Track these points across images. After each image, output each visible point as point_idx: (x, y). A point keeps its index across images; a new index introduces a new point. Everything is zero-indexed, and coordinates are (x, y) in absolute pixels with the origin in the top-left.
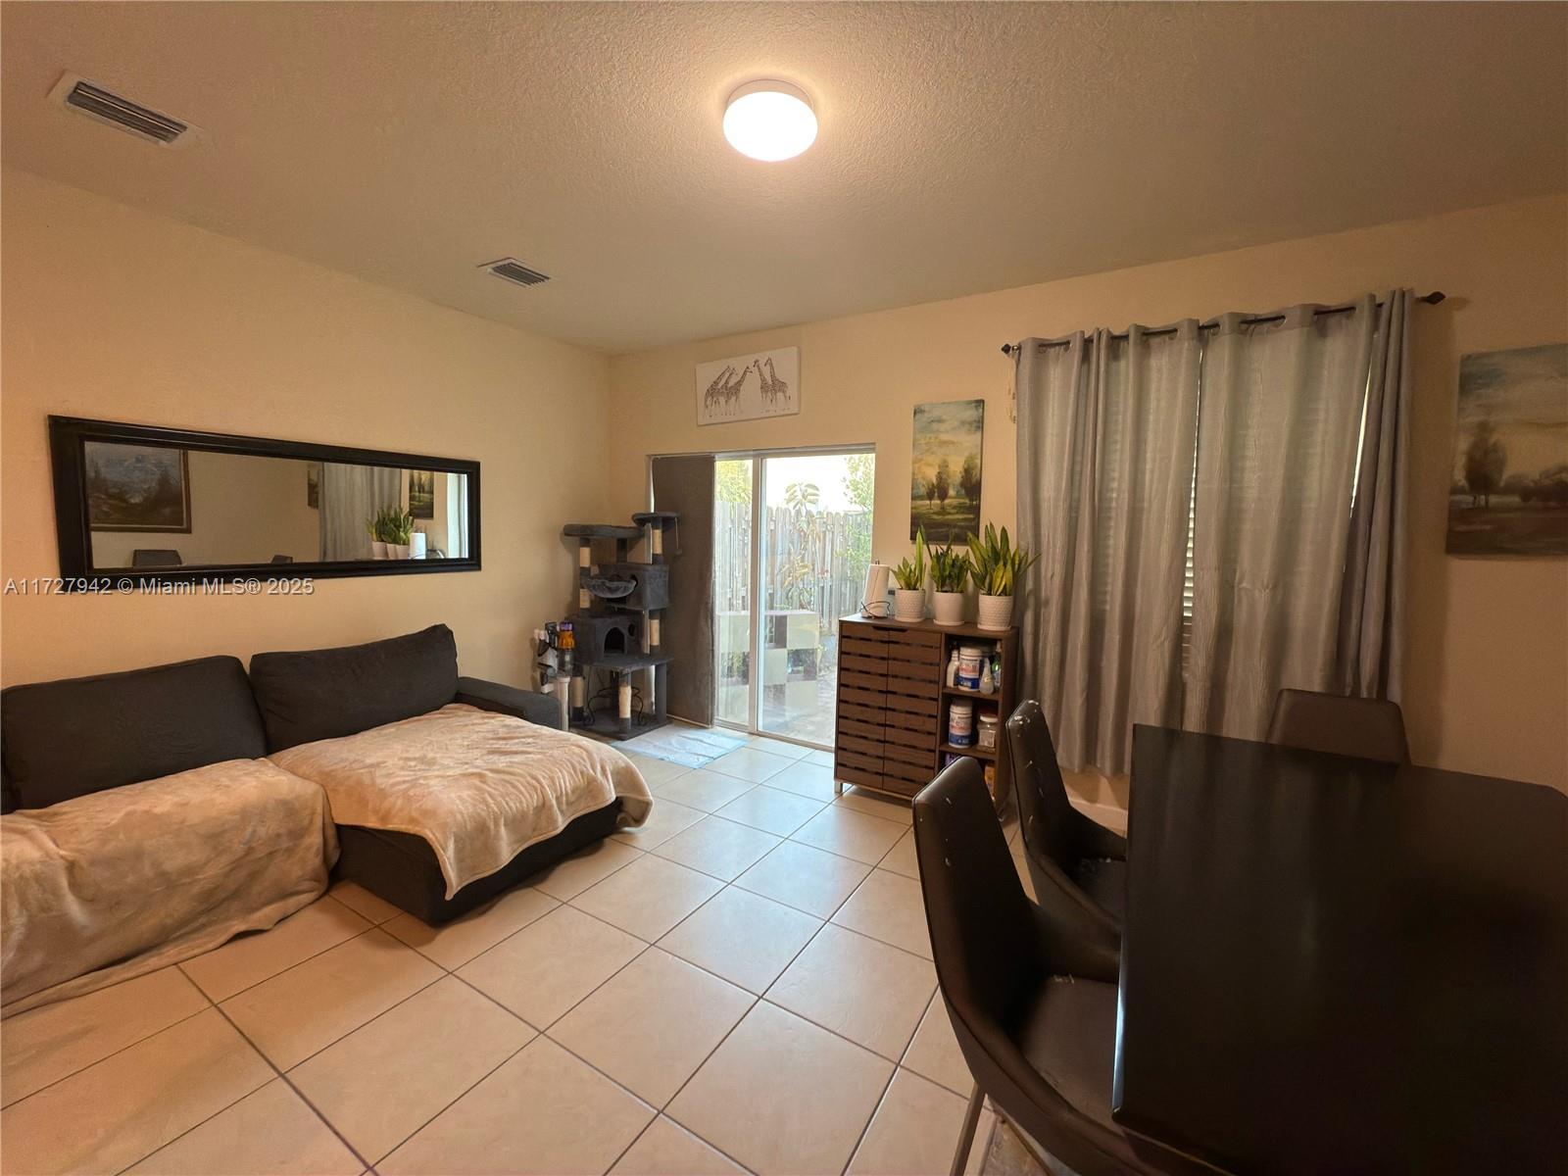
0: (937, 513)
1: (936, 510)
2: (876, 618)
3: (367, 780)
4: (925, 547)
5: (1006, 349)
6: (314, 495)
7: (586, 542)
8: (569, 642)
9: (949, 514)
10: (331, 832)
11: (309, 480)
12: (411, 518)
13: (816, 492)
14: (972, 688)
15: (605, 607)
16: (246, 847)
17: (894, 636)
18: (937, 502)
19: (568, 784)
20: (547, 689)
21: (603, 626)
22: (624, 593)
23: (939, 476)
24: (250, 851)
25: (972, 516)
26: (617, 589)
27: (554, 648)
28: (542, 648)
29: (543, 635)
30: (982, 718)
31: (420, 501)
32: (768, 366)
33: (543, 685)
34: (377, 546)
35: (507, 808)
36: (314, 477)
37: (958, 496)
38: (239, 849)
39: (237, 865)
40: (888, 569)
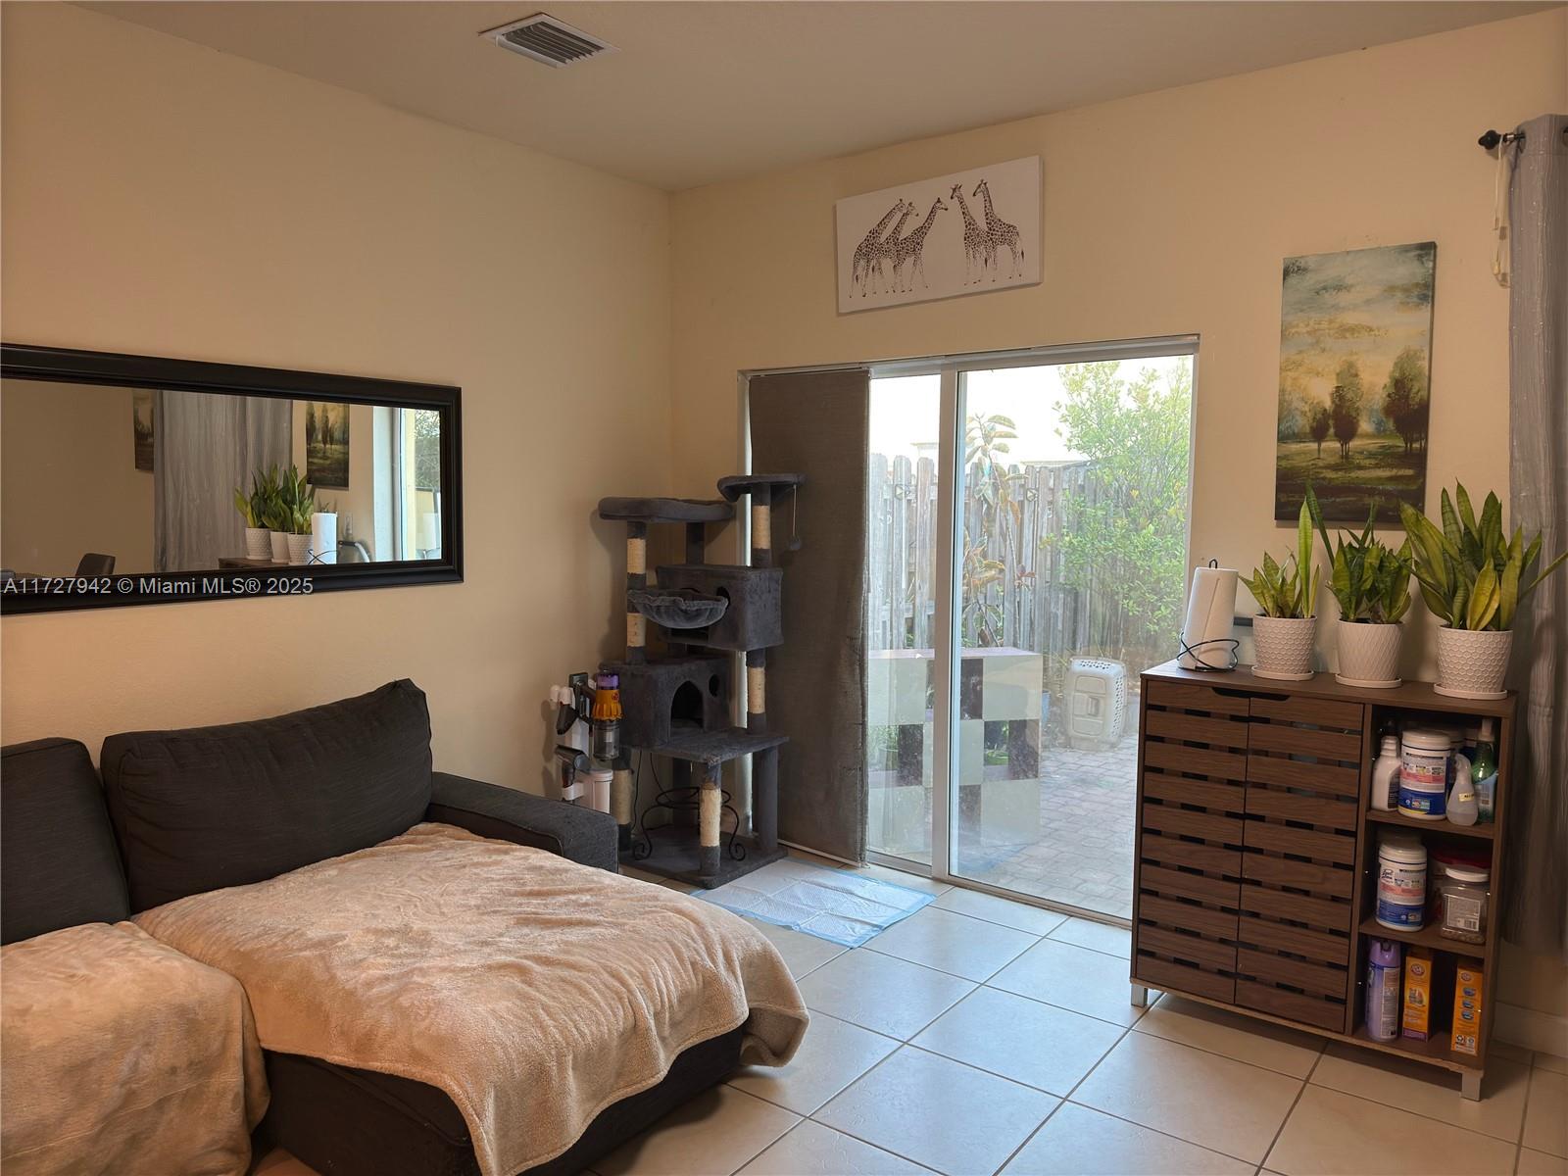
0: (1335, 468)
1: (1332, 460)
2: (1213, 670)
3: (318, 972)
4: (1317, 532)
5: (1490, 141)
6: (146, 450)
7: (638, 529)
8: (612, 708)
9: (1360, 468)
10: (256, 1063)
11: (137, 422)
12: (309, 487)
13: (1009, 430)
14: (1431, 812)
15: (669, 645)
16: (124, 1091)
17: (1259, 707)
18: (1332, 445)
19: (672, 988)
20: (573, 792)
21: (669, 679)
22: (708, 619)
23: (1339, 394)
24: (130, 1097)
25: (1410, 472)
26: (698, 613)
27: (584, 719)
28: (567, 717)
29: (567, 696)
30: (1451, 873)
31: (325, 458)
32: (980, 195)
33: (566, 785)
34: (253, 535)
35: (577, 1036)
36: (146, 421)
37: (1380, 432)
38: (112, 1093)
39: (108, 1122)
40: (1236, 576)
